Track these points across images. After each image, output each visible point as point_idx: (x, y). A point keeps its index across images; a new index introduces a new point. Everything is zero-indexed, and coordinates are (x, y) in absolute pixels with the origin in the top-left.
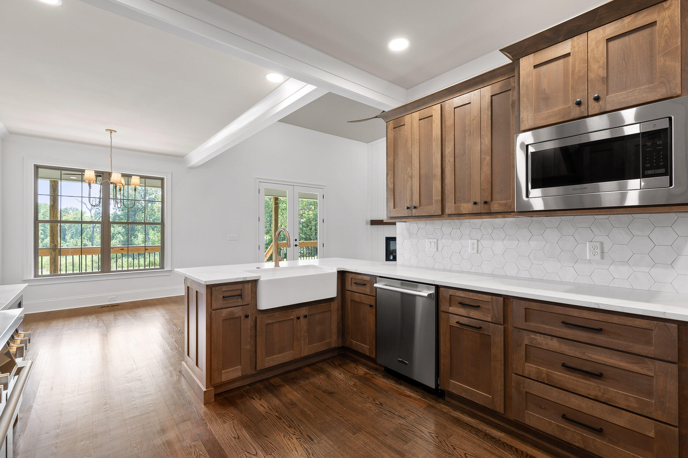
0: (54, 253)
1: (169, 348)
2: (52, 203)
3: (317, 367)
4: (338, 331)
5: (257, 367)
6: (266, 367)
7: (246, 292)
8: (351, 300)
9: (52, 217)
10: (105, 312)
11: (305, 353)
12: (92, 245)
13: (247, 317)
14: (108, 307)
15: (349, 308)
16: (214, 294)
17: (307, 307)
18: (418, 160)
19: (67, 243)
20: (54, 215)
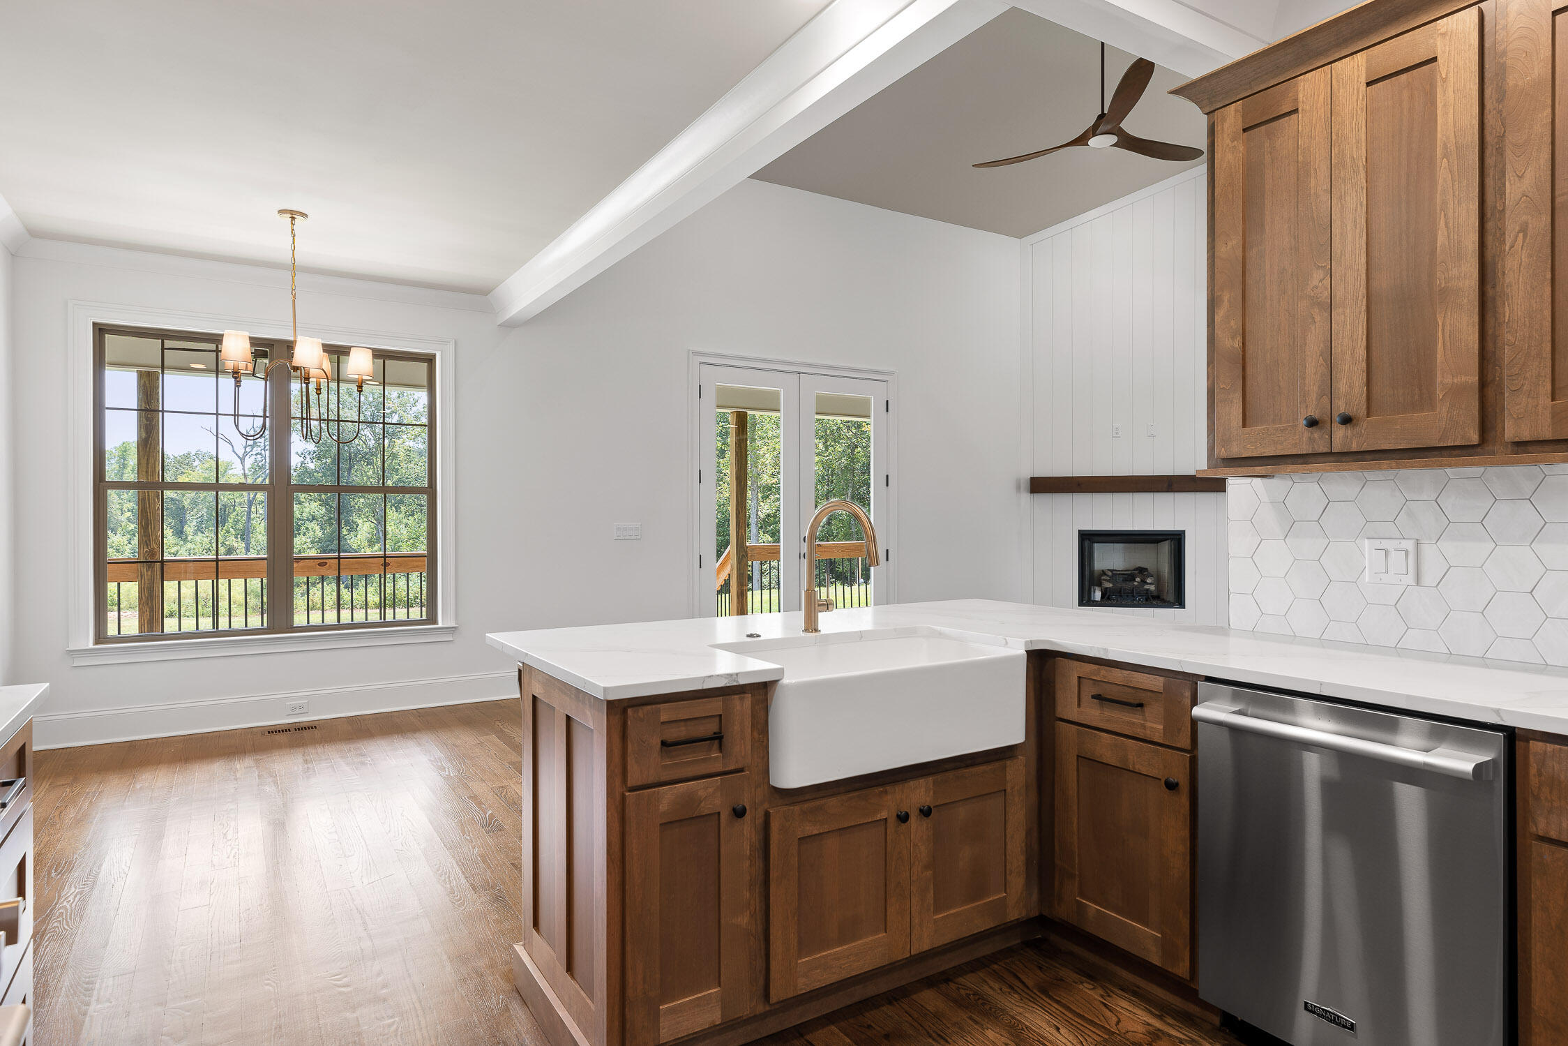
0: (149, 573)
1: (464, 880)
2: (144, 435)
3: (963, 992)
4: (1028, 862)
5: (773, 992)
6: (801, 989)
7: (737, 728)
8: (1078, 756)
9: (144, 473)
10: (279, 747)
11: (924, 943)
12: (247, 550)
13: (739, 813)
14: (286, 731)
15: (1072, 784)
16: (632, 733)
17: (930, 779)
18: (1361, 237)
19: (189, 545)
20: (148, 467)
